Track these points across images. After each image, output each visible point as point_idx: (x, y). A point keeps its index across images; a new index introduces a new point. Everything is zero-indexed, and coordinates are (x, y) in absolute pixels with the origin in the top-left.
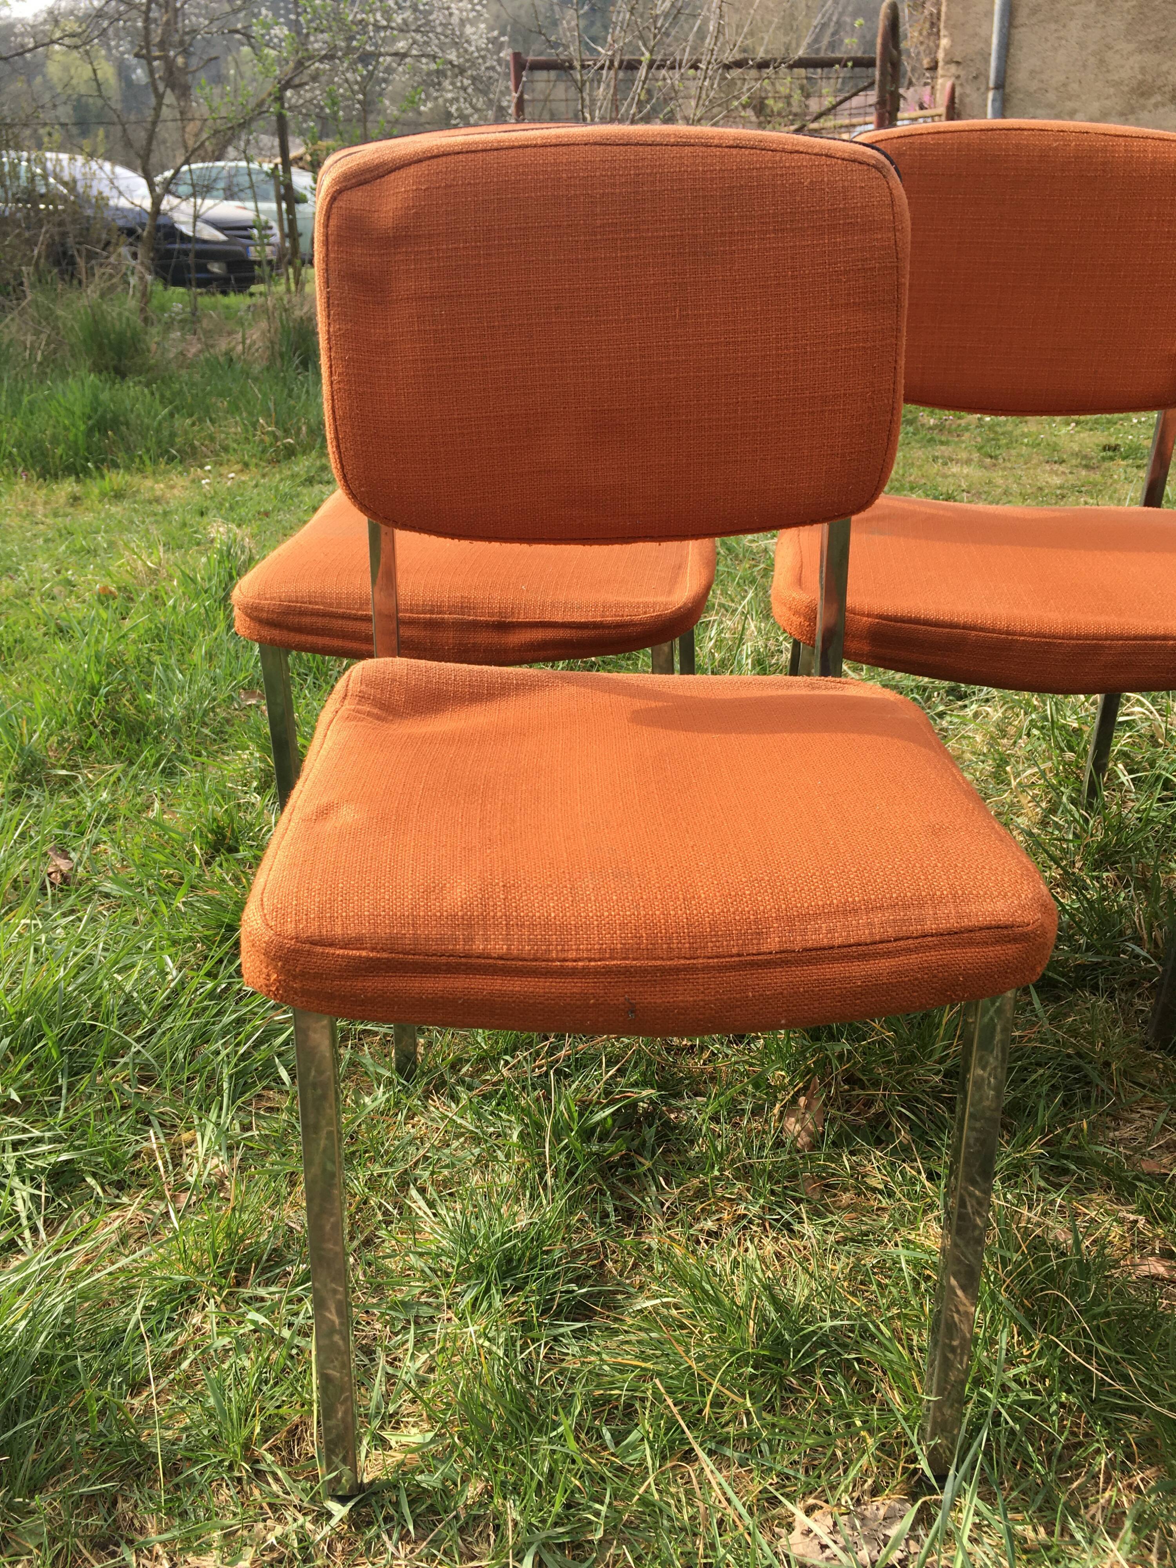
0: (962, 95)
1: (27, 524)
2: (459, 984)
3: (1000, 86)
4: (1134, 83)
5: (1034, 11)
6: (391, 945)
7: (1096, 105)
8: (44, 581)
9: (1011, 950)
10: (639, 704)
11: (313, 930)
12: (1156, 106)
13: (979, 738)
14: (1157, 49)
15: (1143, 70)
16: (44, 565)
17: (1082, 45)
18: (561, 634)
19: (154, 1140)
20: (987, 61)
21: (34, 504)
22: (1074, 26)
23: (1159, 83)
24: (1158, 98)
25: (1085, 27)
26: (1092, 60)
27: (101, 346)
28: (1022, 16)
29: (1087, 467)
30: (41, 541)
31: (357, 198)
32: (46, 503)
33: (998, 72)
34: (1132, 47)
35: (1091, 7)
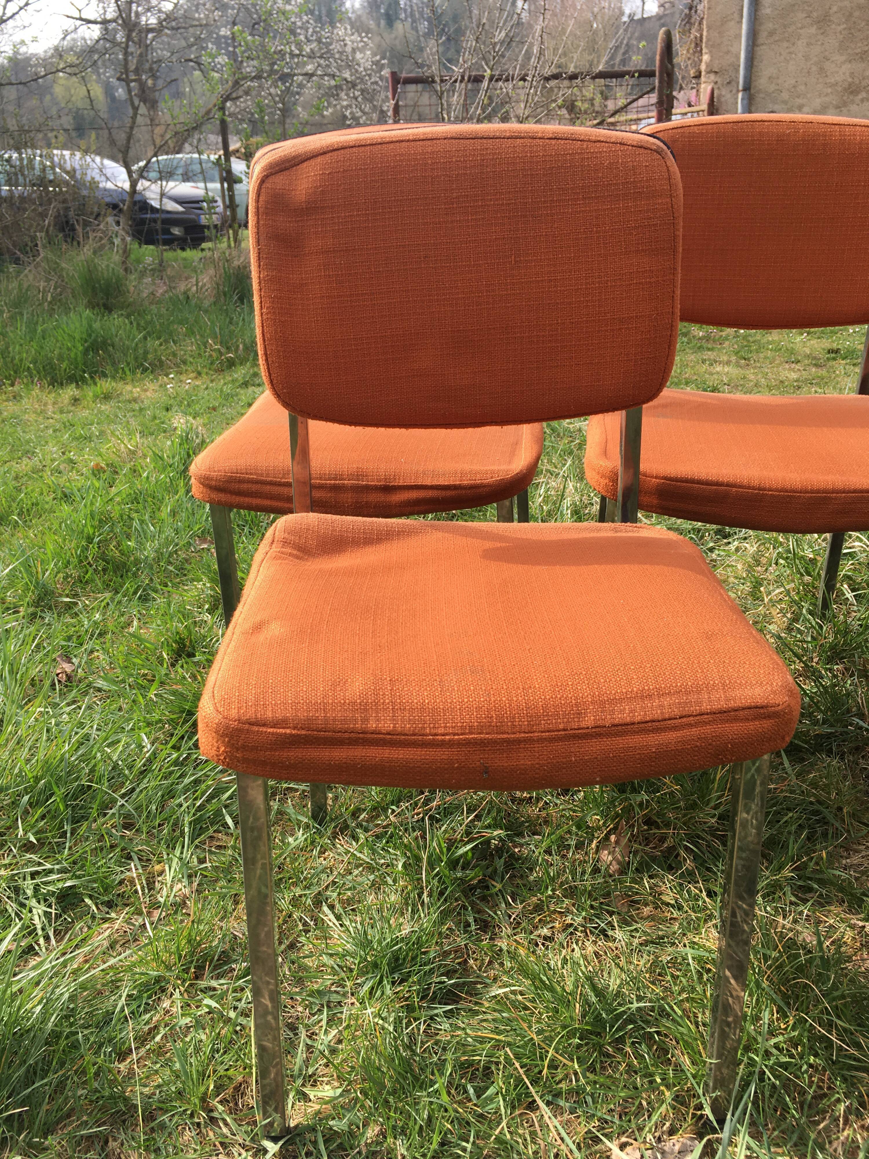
0: (719, 97)
1: (40, 419)
2: (359, 753)
3: (747, 88)
4: (846, 85)
5: (771, 34)
6: (307, 724)
7: (818, 101)
8: (53, 460)
9: (767, 724)
10: (488, 545)
11: (250, 714)
12: (862, 101)
13: (740, 566)
14: (862, 59)
15: (852, 74)
16: (53, 448)
17: (807, 58)
18: (430, 494)
19: (134, 870)
20: (737, 71)
21: (45, 405)
22: (801, 44)
23: (864, 84)
24: (864, 95)
25: (809, 44)
26: (814, 68)
27: (94, 288)
28: (762, 37)
29: (816, 365)
30: (51, 431)
31: (279, 181)
32: (54, 403)
33: (745, 78)
34: (844, 58)
35: (813, 30)
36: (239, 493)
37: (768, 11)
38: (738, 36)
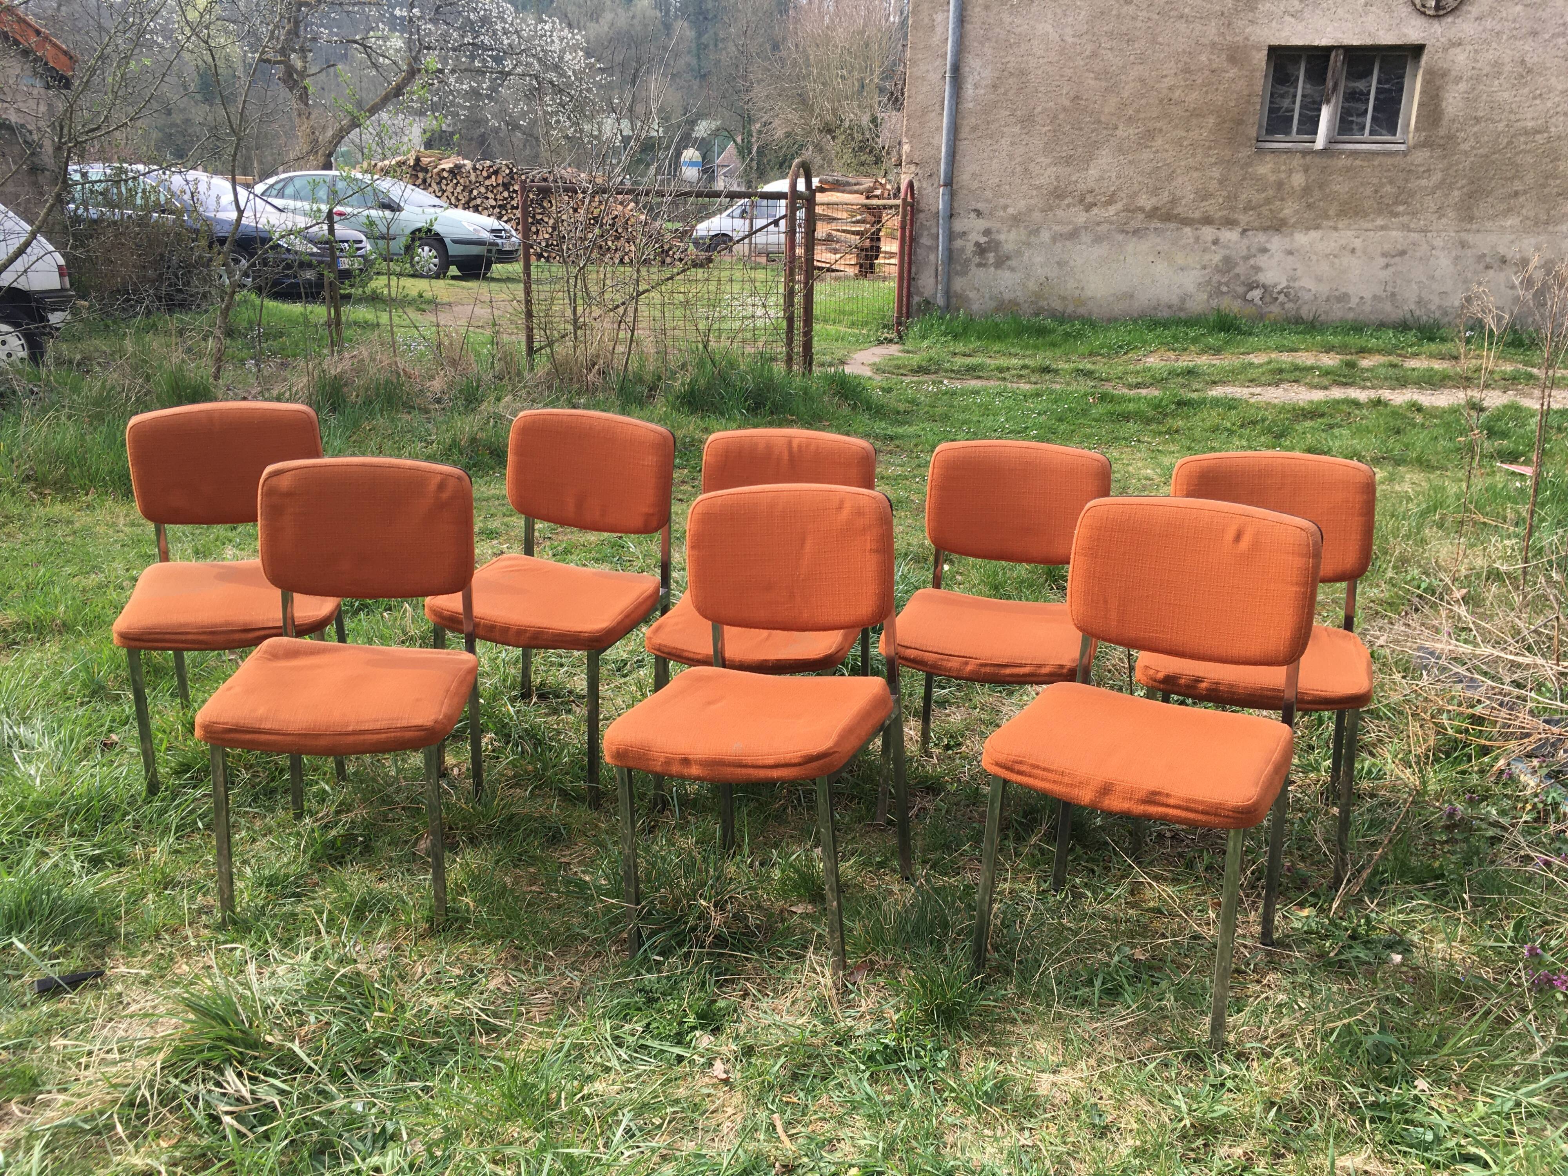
0: (920, 189)
1: (111, 532)
3: (949, 183)
4: (1051, 188)
5: (974, 129)
7: (1023, 203)
8: (117, 577)
12: (1068, 206)
14: (1068, 164)
15: (1057, 178)
16: (119, 566)
17: (1011, 157)
19: (139, 850)
20: (939, 163)
21: (118, 516)
22: (1005, 142)
23: (1069, 189)
24: (1069, 200)
25: (1013, 144)
26: (1018, 169)
28: (965, 132)
30: (118, 546)
32: (127, 515)
33: (946, 173)
34: (1049, 160)
35: (1017, 129)
36: (149, 641)
37: (971, 105)
38: (939, 129)
